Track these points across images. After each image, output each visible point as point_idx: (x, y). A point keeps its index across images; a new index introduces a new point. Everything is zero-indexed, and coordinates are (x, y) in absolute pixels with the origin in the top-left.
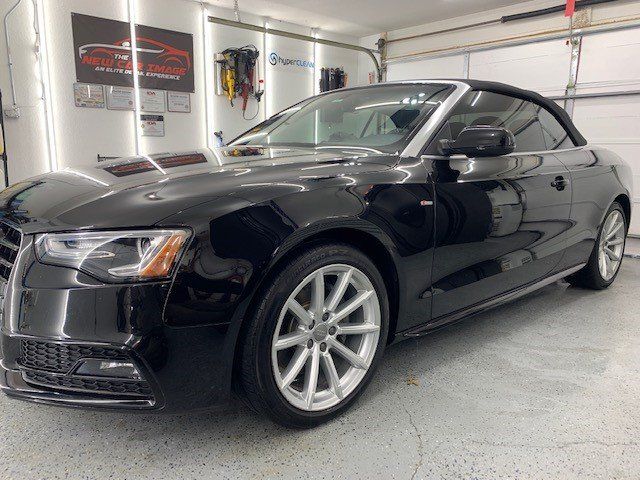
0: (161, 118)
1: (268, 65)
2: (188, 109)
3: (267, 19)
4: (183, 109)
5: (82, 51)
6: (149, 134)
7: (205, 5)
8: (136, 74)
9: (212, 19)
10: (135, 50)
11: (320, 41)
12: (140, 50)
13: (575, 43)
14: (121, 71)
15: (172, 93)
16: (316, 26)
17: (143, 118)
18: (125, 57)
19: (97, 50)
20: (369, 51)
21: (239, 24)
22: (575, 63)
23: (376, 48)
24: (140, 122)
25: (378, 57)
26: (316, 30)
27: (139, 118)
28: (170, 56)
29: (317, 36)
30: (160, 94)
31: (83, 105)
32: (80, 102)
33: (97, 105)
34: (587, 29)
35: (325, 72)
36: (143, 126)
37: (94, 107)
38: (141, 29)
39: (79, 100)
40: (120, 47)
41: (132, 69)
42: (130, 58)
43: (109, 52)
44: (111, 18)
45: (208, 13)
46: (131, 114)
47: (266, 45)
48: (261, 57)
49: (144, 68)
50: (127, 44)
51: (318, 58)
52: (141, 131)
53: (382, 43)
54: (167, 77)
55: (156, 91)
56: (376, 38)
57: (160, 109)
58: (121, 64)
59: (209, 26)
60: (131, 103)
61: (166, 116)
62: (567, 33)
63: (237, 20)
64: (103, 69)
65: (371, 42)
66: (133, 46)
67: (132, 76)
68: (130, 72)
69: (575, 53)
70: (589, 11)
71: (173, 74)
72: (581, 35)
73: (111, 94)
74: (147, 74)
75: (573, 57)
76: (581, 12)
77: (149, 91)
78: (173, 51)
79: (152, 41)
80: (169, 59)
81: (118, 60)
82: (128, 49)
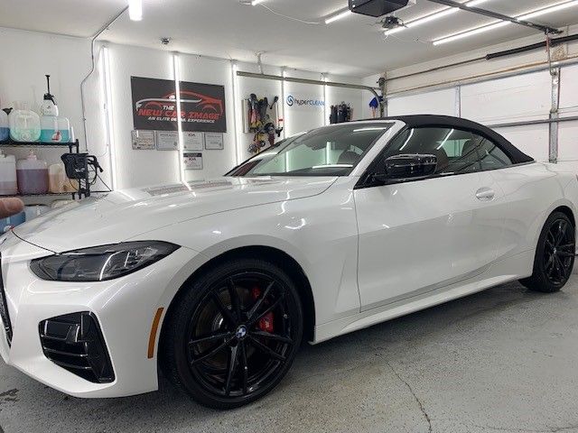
0: (200, 155)
1: (286, 106)
2: (221, 147)
3: (284, 68)
4: (217, 146)
5: (138, 106)
6: (190, 168)
7: (234, 61)
8: (180, 120)
9: (240, 73)
10: (179, 101)
11: (328, 84)
12: (182, 101)
13: (555, 74)
14: (168, 119)
15: (207, 134)
16: (325, 71)
17: (185, 155)
18: (171, 108)
19: (149, 104)
20: (371, 89)
21: (262, 76)
22: (557, 90)
23: (377, 86)
24: (183, 159)
25: (379, 93)
26: (325, 74)
27: (182, 156)
28: (207, 104)
29: (327, 80)
30: (199, 135)
31: (139, 148)
32: (137, 146)
33: (150, 148)
34: (564, 62)
35: (334, 109)
36: (186, 162)
37: (148, 149)
38: (183, 84)
39: (135, 144)
40: (167, 100)
41: (176, 117)
42: (175, 109)
43: (159, 104)
44: (160, 78)
45: (236, 68)
46: (176, 153)
47: (284, 90)
48: (280, 101)
49: (186, 116)
50: (173, 97)
51: (327, 98)
52: (183, 166)
53: (382, 82)
54: (204, 121)
55: (196, 133)
56: (377, 77)
57: (199, 148)
58: (169, 114)
59: (238, 79)
60: (176, 144)
61: (204, 153)
62: (547, 65)
63: (260, 72)
64: (154, 118)
65: (373, 81)
66: (177, 99)
67: (176, 122)
68: (175, 120)
69: (555, 83)
70: (564, 46)
71: (209, 119)
72: (559, 66)
73: (160, 137)
74: (189, 120)
75: (553, 86)
76: (558, 47)
77: (191, 133)
78: (209, 100)
79: (192, 93)
80: (206, 107)
81: (165, 110)
82: (174, 100)
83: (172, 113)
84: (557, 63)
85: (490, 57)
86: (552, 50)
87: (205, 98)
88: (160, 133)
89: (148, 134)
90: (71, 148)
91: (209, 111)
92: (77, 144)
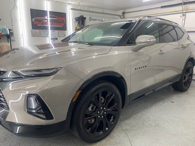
0: (57, 39)
1: (89, 21)
2: (65, 36)
4: (63, 36)
5: (33, 20)
7: (70, 4)
8: (49, 25)
9: (72, 9)
10: (49, 19)
12: (50, 19)
13: (184, 15)
14: (45, 25)
15: (60, 31)
17: (51, 39)
18: (46, 21)
19: (38, 19)
20: (120, 16)
22: (184, 21)
23: (122, 15)
24: (51, 40)
25: (122, 17)
28: (59, 20)
30: (56, 31)
31: (34, 36)
33: (38, 36)
34: (187, 11)
38: (50, 12)
39: (33, 34)
40: (44, 18)
42: (48, 21)
44: (42, 10)
46: (48, 38)
48: (86, 19)
50: (47, 17)
53: (124, 13)
56: (122, 11)
57: (57, 36)
58: (45, 23)
59: (71, 11)
60: (48, 35)
62: (181, 12)
63: (79, 9)
64: (39, 25)
67: (48, 27)
68: (47, 26)
69: (184, 18)
70: (188, 5)
72: (186, 13)
75: (183, 19)
76: (186, 5)
77: (53, 31)
78: (60, 18)
79: (54, 16)
81: (44, 22)
82: (47, 18)
83: (46, 23)
84: (185, 11)
85: (162, 7)
86: (184, 6)
87: (59, 17)
88: (42, 31)
89: (37, 31)
91: (60, 22)
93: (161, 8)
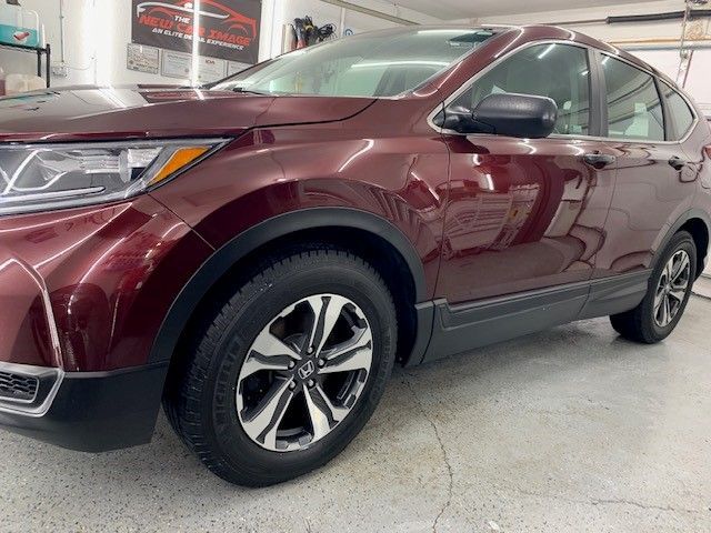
5: (140, 9)
8: (196, 38)
12: (203, 13)
13: (685, 57)
14: (180, 35)
15: (232, 63)
18: (186, 20)
19: (155, 9)
22: (683, 77)
30: (220, 64)
31: (136, 69)
32: (133, 65)
33: (151, 71)
34: (700, 43)
37: (148, 72)
39: (132, 62)
40: (181, 9)
41: (192, 34)
42: (192, 21)
49: (205, 35)
50: (190, 5)
54: (229, 45)
55: (215, 60)
58: (181, 28)
60: (187, 71)
62: (678, 44)
64: (161, 31)
66: (195, 9)
67: (191, 42)
68: (190, 37)
69: (684, 69)
70: (705, 22)
71: (236, 43)
72: (693, 48)
73: (167, 59)
74: (208, 41)
75: (680, 72)
76: (696, 22)
77: (208, 59)
78: (239, 17)
79: (216, 4)
80: (234, 26)
81: (178, 22)
82: (191, 11)
83: (186, 28)
84: (691, 43)
85: (612, 20)
86: (689, 24)
87: (234, 13)
88: (167, 53)
89: (151, 51)
90: (39, 54)
91: (238, 32)
92: (48, 51)
93: (609, 22)
